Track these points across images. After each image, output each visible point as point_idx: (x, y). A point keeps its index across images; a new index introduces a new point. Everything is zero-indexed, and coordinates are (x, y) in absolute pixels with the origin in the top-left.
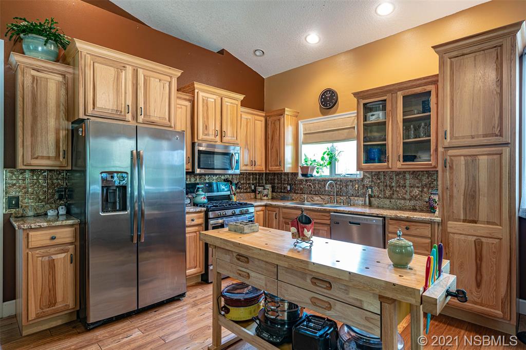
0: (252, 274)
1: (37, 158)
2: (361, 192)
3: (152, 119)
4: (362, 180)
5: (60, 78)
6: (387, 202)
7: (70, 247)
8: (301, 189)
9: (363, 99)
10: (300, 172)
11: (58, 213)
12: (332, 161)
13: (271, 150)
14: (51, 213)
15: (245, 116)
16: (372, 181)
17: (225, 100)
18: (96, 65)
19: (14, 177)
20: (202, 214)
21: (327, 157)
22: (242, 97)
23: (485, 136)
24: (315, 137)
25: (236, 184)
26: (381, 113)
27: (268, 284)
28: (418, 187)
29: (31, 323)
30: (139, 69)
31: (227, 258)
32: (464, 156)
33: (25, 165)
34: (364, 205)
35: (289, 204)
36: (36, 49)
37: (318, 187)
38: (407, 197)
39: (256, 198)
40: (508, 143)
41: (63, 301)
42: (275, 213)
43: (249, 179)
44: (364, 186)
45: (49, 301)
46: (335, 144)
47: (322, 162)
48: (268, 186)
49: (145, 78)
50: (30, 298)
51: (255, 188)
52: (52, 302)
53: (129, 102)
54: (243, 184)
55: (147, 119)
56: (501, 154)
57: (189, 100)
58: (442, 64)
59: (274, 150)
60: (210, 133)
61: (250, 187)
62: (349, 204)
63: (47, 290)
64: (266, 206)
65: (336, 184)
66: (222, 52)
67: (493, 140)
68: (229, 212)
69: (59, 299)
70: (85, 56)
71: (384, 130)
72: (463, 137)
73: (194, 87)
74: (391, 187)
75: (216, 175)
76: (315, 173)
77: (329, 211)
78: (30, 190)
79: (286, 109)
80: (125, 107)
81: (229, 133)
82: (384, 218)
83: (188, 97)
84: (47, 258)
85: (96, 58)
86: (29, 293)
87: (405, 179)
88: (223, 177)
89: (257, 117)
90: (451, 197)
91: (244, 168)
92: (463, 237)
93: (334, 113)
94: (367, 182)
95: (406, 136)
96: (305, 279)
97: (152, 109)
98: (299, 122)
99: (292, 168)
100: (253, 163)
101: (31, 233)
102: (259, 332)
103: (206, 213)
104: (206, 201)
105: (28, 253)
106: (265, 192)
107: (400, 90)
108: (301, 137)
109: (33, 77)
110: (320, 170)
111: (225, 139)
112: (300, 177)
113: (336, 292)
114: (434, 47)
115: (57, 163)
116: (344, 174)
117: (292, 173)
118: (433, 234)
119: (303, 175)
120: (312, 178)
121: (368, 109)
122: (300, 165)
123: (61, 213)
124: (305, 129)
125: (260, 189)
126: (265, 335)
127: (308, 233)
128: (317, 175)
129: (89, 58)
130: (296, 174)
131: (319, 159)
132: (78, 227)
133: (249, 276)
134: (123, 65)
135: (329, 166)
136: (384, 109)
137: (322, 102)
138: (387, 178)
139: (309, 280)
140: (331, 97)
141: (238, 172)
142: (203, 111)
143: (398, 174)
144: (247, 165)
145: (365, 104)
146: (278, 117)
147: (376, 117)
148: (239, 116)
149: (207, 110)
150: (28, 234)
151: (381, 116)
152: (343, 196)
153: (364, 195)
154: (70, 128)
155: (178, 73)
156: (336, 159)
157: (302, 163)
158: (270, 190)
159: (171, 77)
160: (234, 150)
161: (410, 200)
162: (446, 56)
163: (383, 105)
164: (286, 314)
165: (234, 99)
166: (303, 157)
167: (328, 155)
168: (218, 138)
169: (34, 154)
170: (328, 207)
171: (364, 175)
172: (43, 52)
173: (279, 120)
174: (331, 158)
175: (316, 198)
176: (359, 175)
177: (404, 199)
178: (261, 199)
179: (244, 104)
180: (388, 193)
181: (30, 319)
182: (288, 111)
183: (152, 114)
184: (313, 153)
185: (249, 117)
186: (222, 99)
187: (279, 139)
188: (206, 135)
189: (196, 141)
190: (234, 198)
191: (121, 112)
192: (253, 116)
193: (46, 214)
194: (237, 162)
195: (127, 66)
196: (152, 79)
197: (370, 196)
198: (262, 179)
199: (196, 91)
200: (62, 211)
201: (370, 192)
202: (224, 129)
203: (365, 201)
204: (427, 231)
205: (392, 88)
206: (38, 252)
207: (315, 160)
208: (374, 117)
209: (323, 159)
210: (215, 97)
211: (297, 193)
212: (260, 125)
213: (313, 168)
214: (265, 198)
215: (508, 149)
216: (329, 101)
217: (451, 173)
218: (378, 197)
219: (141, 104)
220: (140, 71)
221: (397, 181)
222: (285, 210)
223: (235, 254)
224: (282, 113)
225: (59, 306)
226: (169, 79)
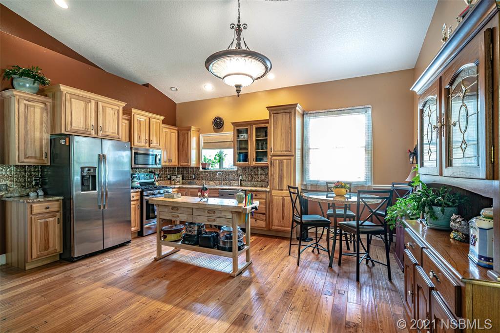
0: (180, 215)
1: (28, 158)
2: (236, 178)
3: (108, 133)
4: (237, 171)
5: (42, 106)
6: (249, 183)
7: (57, 213)
8: (202, 177)
9: (237, 127)
10: (201, 167)
11: (38, 194)
12: (221, 160)
13: (182, 152)
14: (32, 194)
15: (164, 130)
16: (242, 172)
17: (152, 120)
18: (72, 99)
19: (4, 170)
20: (139, 193)
21: (217, 158)
22: (163, 118)
23: (286, 151)
24: (210, 145)
25: (158, 175)
26: (245, 135)
27: (188, 218)
28: (264, 175)
29: (33, 260)
30: (99, 102)
31: (166, 210)
32: (279, 160)
33: (21, 162)
34: (238, 186)
35: (194, 186)
36: (24, 86)
37: (213, 176)
38: (259, 180)
39: (171, 184)
40: (293, 155)
41: (53, 247)
42: (185, 192)
43: (166, 171)
44: (238, 175)
45: (45, 247)
46: (222, 150)
47: (214, 161)
48: (180, 176)
49: (102, 108)
50: (33, 245)
51: (170, 177)
52: (47, 247)
53: (93, 123)
54: (162, 174)
55: (104, 133)
56: (291, 160)
57: (127, 120)
58: (270, 116)
59: (184, 152)
60: (142, 141)
61: (167, 176)
62: (230, 185)
63: (44, 240)
64: (179, 188)
65: (223, 174)
66: (147, 85)
67: (288, 153)
68: (156, 192)
69: (51, 245)
70: (65, 94)
71: (247, 144)
72: (278, 151)
73: (131, 111)
74: (252, 175)
75: (138, 168)
76: (210, 167)
77: (218, 189)
78: (15, 179)
79: (192, 127)
80: (90, 126)
81: (155, 141)
82: (246, 191)
83: (127, 118)
84: (43, 220)
85: (73, 96)
86: (33, 242)
87: (258, 171)
88: (148, 170)
89: (172, 130)
90: (273, 179)
91: (164, 164)
92: (278, 197)
93: (222, 131)
94: (239, 172)
95: (257, 148)
96: (205, 212)
97: (107, 127)
98: (201, 135)
99: (196, 164)
100: (170, 161)
101: (34, 205)
102: (183, 242)
103: (142, 193)
104: (139, 185)
105: (31, 218)
106: (178, 179)
107: (255, 124)
108: (202, 145)
109: (25, 104)
110: (213, 166)
111: (151, 145)
112: (201, 169)
113: (217, 214)
114: (267, 107)
115: (40, 161)
116: (227, 168)
117: (196, 167)
118: (266, 197)
119: (203, 168)
120: (209, 170)
121: (239, 132)
122: (201, 162)
123: (40, 194)
124: (204, 140)
125: (174, 177)
126: (187, 242)
127: (206, 195)
128: (211, 168)
129: (68, 96)
130: (198, 168)
131: (212, 159)
132: (62, 201)
133: (178, 216)
134: (89, 100)
135: (219, 163)
136: (247, 133)
137: (214, 124)
138: (250, 170)
139: (206, 212)
140: (220, 122)
141: (160, 166)
142: (137, 126)
143: (255, 168)
144: (165, 162)
145: (237, 129)
146: (187, 131)
147: (244, 136)
148: (161, 129)
149: (140, 126)
150: (31, 206)
151: (246, 136)
152: (226, 180)
153: (238, 180)
154: (49, 138)
155: (124, 104)
156: (223, 159)
157: (203, 161)
158: (181, 178)
159: (119, 107)
160: (152, 152)
161: (260, 181)
162: (272, 112)
163: (246, 131)
164: (196, 231)
165: (157, 119)
166: (203, 158)
167: (218, 156)
168: (147, 144)
169: (26, 155)
170: (218, 187)
171: (238, 169)
172: (30, 87)
173: (187, 133)
174: (220, 158)
175: (211, 182)
176: (236, 168)
177: (257, 181)
178: (175, 184)
179: (164, 122)
180: (250, 178)
181: (33, 258)
182: (193, 128)
183: (107, 130)
184: (209, 154)
185: (167, 130)
186: (149, 119)
187: (188, 146)
188: (139, 142)
189: (133, 146)
190: (157, 184)
191: (88, 129)
192: (170, 130)
193: (28, 195)
194: (160, 160)
195: (92, 100)
196: (107, 108)
197: (241, 180)
198: (175, 171)
199: (133, 114)
200: (41, 193)
201: (241, 178)
202: (151, 139)
203: (238, 184)
204: (264, 196)
205: (250, 123)
206: (37, 216)
207: (210, 160)
208: (242, 137)
209: (215, 159)
210: (145, 118)
211: (199, 180)
212: (174, 136)
213: (209, 164)
214: (178, 183)
215: (293, 158)
216: (218, 124)
217: (273, 168)
218: (245, 181)
219: (100, 124)
220: (100, 104)
221: (254, 172)
222: (192, 190)
223: (170, 207)
224: (189, 129)
225: (51, 249)
226: (118, 108)
